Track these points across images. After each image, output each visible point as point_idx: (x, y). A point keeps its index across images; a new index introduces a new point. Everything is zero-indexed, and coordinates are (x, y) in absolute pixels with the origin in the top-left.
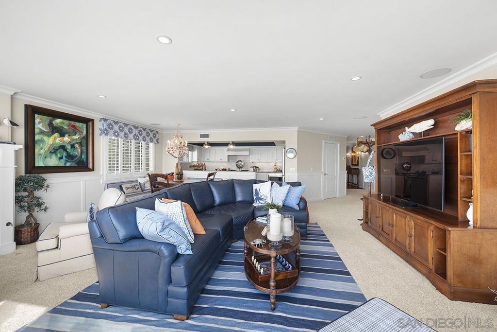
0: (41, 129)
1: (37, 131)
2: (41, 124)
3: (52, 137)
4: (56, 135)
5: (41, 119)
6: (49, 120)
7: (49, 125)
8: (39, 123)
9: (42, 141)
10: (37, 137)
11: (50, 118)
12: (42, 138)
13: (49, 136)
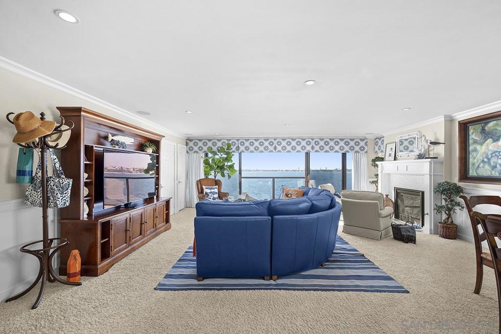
0: (474, 139)
1: (471, 141)
2: (474, 134)
3: (485, 144)
4: (490, 140)
5: (474, 129)
6: (481, 128)
7: (481, 133)
8: (473, 133)
9: (475, 150)
10: (471, 148)
11: (482, 125)
12: (475, 147)
13: (481, 144)
